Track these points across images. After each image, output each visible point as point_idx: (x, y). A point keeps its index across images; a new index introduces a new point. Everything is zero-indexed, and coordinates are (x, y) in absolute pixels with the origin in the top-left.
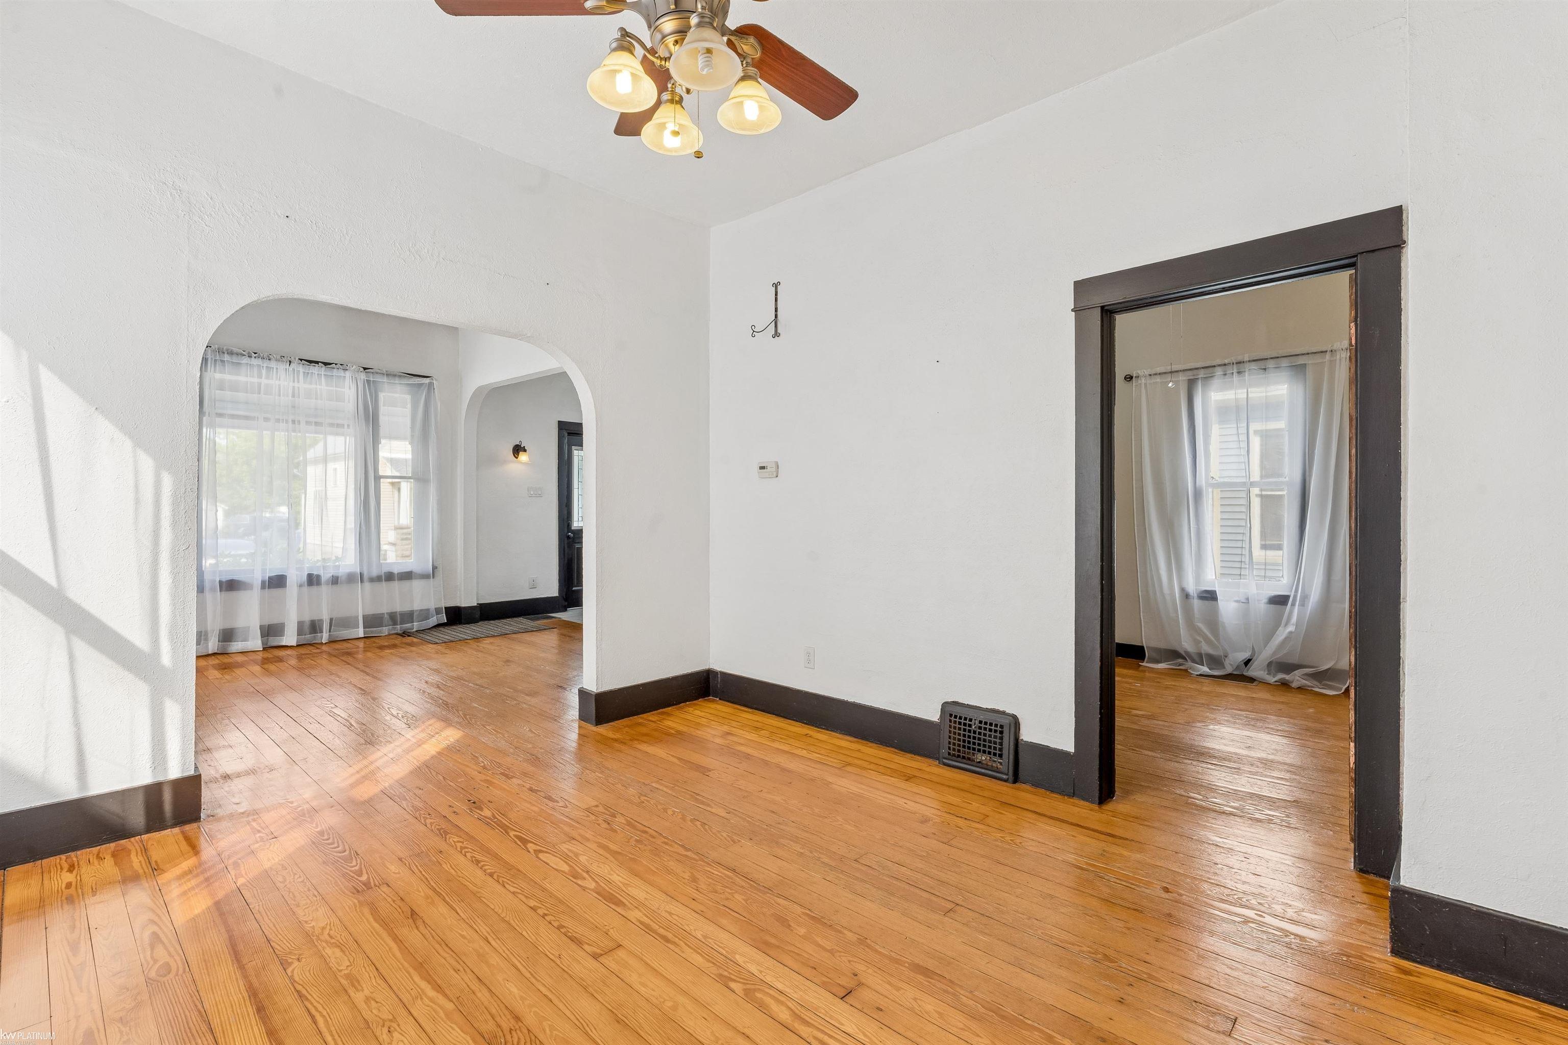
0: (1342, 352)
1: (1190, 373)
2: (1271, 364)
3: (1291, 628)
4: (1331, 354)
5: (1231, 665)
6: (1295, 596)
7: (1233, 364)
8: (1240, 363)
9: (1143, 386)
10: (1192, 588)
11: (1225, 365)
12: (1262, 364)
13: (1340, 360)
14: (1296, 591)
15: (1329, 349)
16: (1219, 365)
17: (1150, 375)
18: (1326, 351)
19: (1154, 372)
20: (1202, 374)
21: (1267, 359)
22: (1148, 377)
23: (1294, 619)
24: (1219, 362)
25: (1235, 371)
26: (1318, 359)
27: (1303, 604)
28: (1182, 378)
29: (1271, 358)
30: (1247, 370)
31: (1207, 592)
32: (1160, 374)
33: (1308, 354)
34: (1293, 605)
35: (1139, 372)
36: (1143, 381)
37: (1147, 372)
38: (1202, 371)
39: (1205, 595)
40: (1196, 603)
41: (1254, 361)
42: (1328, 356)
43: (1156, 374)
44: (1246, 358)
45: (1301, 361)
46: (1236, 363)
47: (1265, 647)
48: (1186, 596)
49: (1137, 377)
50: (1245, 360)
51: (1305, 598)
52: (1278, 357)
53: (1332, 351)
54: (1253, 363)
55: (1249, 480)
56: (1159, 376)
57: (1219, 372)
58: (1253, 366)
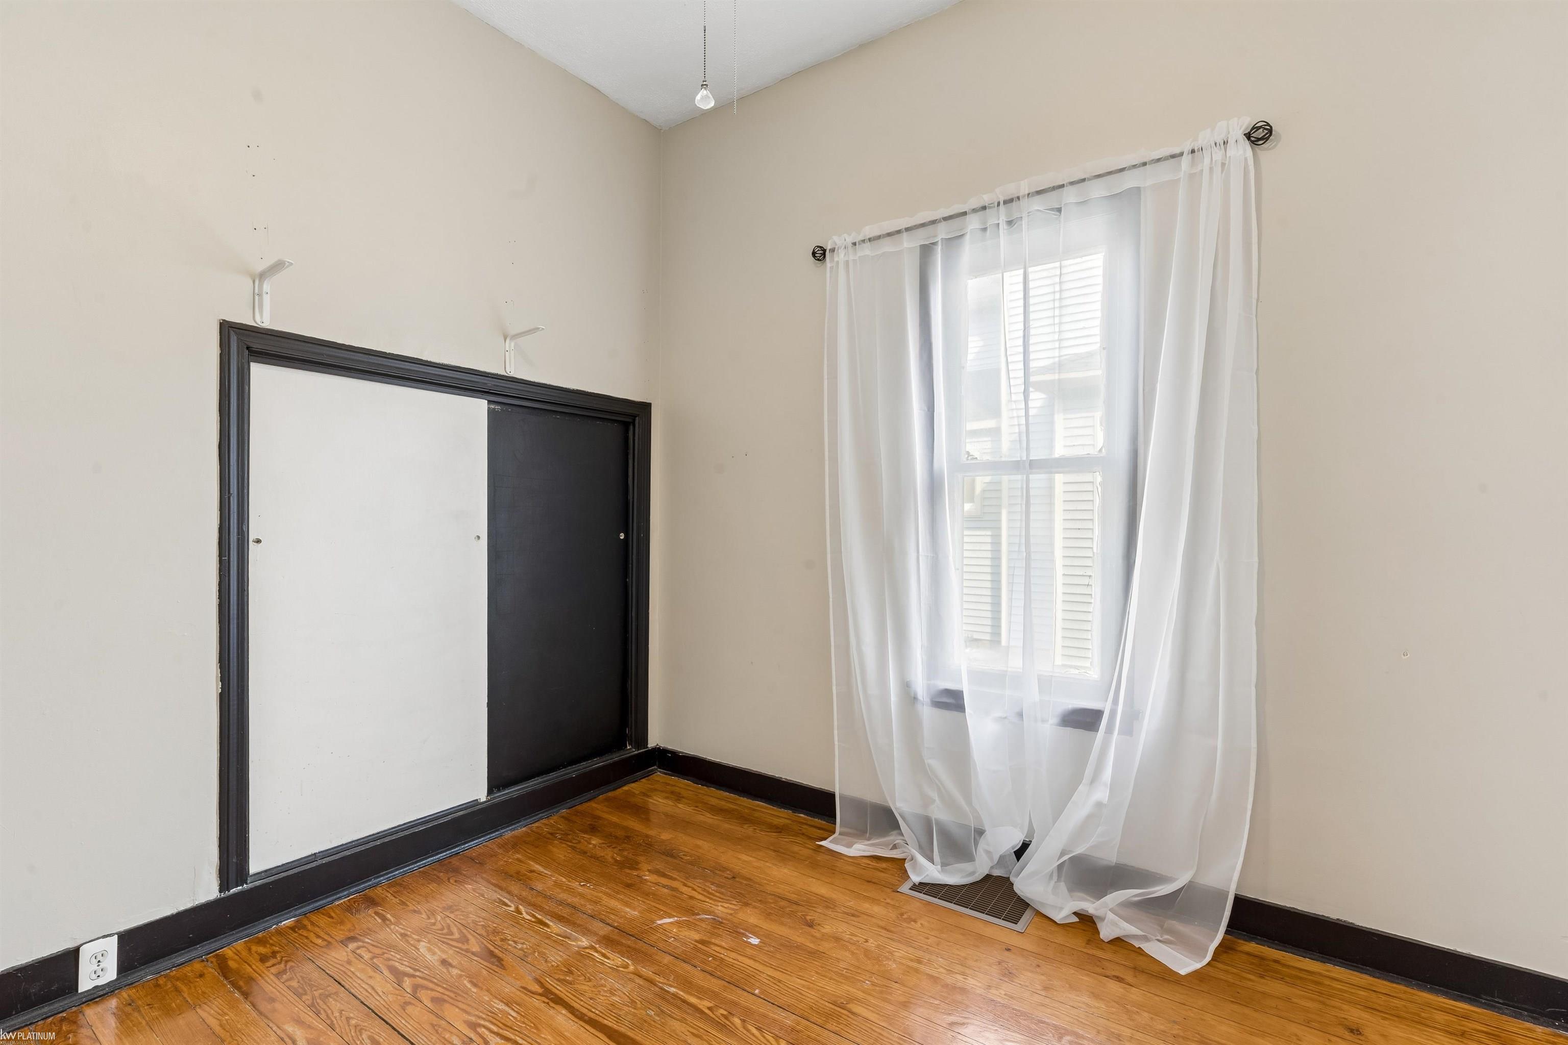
0: (1215, 149)
1: (921, 232)
2: (1070, 196)
3: (1101, 794)
4: (1193, 158)
5: (988, 853)
6: (1113, 713)
7: (999, 204)
8: (1011, 200)
9: (842, 266)
10: (921, 686)
11: (984, 208)
12: (1052, 199)
13: (1211, 169)
14: (1115, 701)
15: (1187, 148)
16: (974, 211)
17: (854, 244)
18: (1181, 154)
19: (861, 238)
20: (942, 232)
21: (1062, 186)
22: (850, 250)
23: (1107, 774)
24: (974, 203)
25: (1002, 219)
26: (1163, 173)
27: (1129, 730)
28: (910, 244)
29: (1072, 183)
30: (1024, 215)
31: (948, 692)
32: (870, 240)
33: (1144, 164)
34: (1110, 730)
35: (835, 238)
36: (842, 255)
37: (850, 240)
38: (942, 226)
39: (945, 699)
40: (927, 713)
41: (1039, 193)
42: (1185, 160)
43: (863, 241)
44: (1024, 188)
45: (1129, 181)
46: (1005, 202)
47: (1054, 823)
48: (909, 698)
49: (832, 250)
50: (1021, 194)
51: (1133, 717)
52: (1083, 180)
53: (1193, 151)
54: (1038, 197)
55: (1028, 455)
56: (868, 244)
57: (973, 223)
58: (1037, 204)
